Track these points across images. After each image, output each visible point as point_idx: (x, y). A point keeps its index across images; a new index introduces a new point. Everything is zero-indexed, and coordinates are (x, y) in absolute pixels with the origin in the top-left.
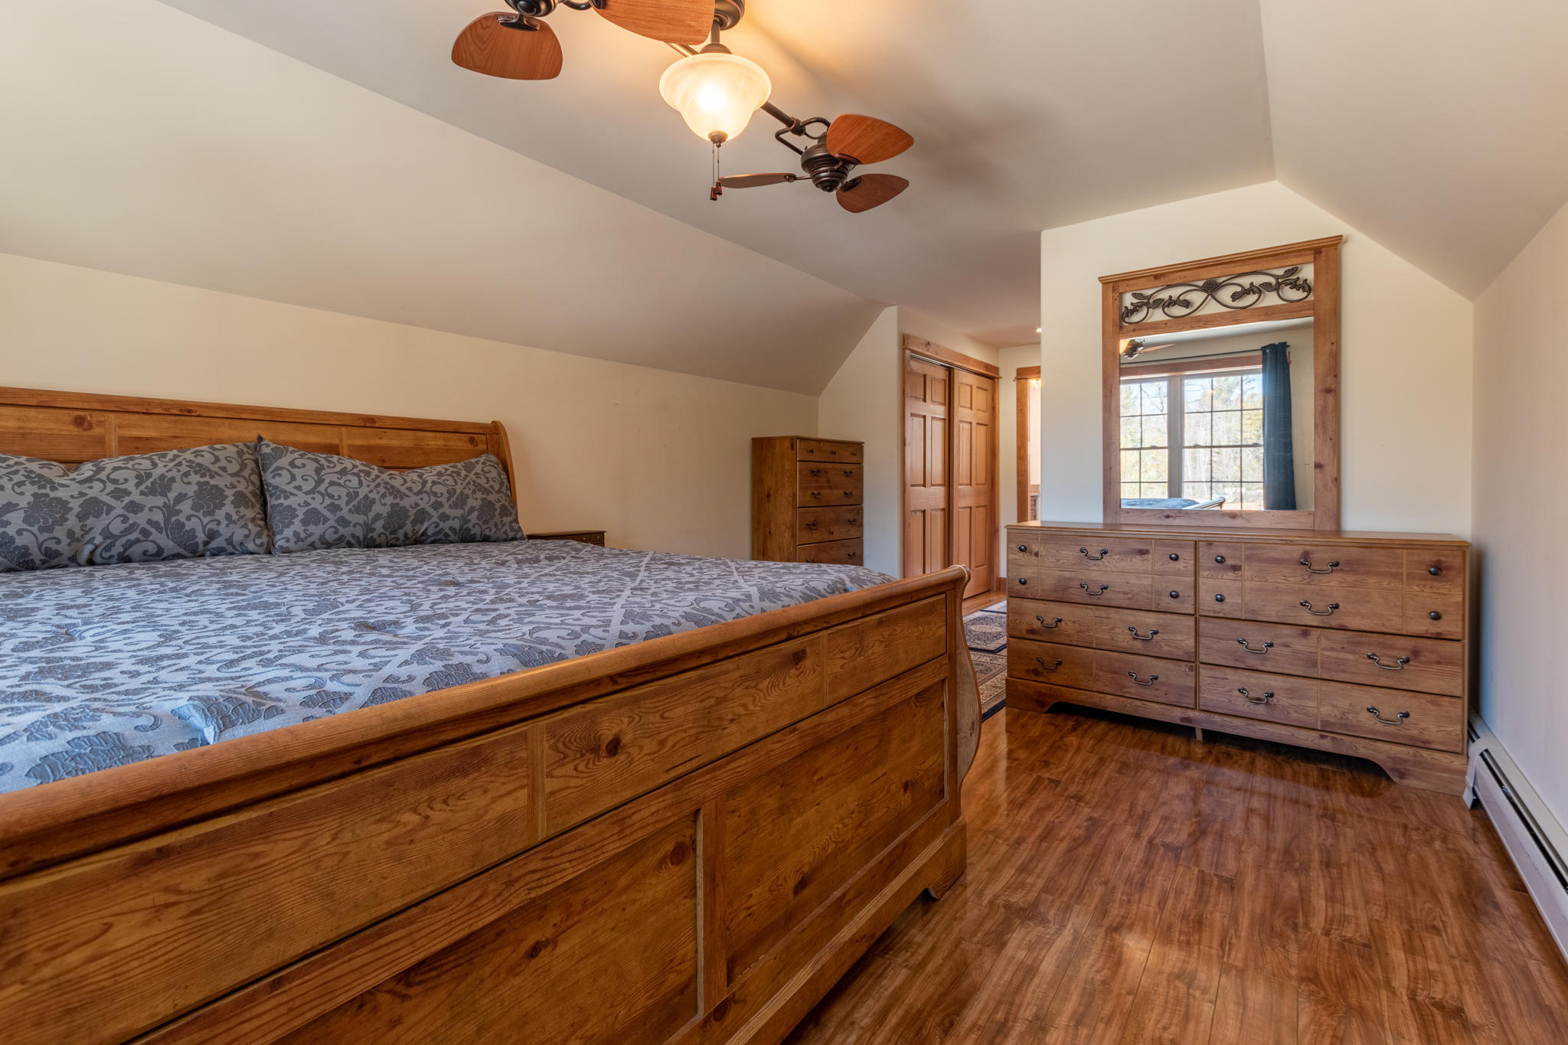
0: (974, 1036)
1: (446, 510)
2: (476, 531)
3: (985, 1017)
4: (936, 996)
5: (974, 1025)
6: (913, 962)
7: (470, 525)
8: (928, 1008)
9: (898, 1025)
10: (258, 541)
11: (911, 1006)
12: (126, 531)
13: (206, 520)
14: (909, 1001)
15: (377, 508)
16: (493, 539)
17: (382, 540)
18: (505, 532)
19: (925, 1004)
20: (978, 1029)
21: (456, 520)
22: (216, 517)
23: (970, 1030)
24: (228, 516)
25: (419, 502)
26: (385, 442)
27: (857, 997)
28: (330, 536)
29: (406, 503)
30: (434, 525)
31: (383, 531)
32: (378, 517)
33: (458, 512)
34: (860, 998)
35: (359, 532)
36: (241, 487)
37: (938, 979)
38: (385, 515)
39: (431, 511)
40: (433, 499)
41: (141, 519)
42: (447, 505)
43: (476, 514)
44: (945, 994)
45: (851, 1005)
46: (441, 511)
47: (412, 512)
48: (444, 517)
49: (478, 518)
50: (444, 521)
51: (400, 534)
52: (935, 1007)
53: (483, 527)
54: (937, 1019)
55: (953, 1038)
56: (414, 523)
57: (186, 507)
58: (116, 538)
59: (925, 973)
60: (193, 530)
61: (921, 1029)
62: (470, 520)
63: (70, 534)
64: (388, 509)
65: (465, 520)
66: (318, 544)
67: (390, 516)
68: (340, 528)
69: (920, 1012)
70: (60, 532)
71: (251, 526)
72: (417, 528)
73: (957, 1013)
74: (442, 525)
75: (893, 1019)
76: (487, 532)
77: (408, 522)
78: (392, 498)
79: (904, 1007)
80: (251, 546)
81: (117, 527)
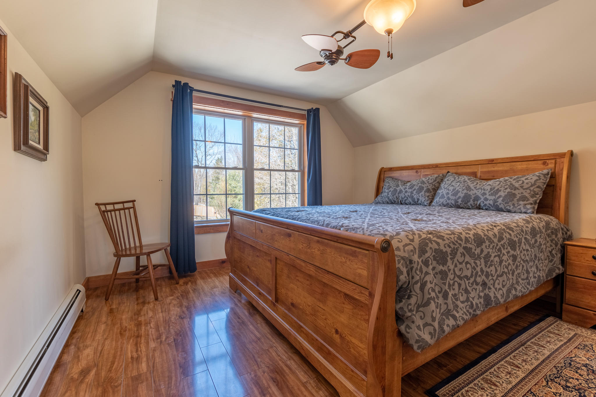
0: (266, 385)
1: (487, 196)
2: (502, 206)
3: (271, 392)
4: (288, 383)
5: (270, 387)
6: (308, 385)
7: (498, 204)
8: (284, 379)
9: (282, 369)
10: (427, 202)
11: (288, 375)
12: (405, 197)
13: (417, 195)
14: (290, 375)
15: (460, 194)
16: (513, 212)
17: (462, 206)
18: (520, 209)
19: (286, 379)
20: (267, 387)
21: (491, 201)
22: (420, 195)
23: (268, 385)
24: (422, 195)
25: (477, 192)
26: (496, 169)
27: (299, 364)
28: (445, 203)
29: (471, 193)
30: (482, 202)
31: (461, 202)
32: (459, 197)
33: (493, 198)
34: (299, 365)
35: (453, 202)
36: (429, 187)
37: (296, 388)
38: (462, 197)
39: (481, 197)
40: (483, 191)
41: (407, 194)
42: (488, 194)
43: (501, 198)
44: (288, 387)
45: (297, 361)
46: (485, 196)
47: (473, 197)
48: (486, 199)
49: (503, 201)
50: (486, 201)
51: (469, 204)
52: (283, 381)
53: (506, 205)
54: (278, 379)
55: (269, 379)
56: (474, 201)
57: (415, 192)
58: (403, 199)
59: (301, 386)
60: (415, 198)
61: (278, 373)
62: (498, 202)
63: (396, 197)
64: (463, 195)
65: (495, 201)
66: (441, 205)
67: (464, 197)
68: (447, 200)
69: (284, 376)
70: (395, 197)
71: (426, 198)
72: (476, 202)
73: (277, 385)
74: (485, 202)
75: (285, 368)
76: (508, 207)
77: (471, 200)
78: (466, 191)
79: (289, 373)
80: (425, 204)
81: (403, 196)
